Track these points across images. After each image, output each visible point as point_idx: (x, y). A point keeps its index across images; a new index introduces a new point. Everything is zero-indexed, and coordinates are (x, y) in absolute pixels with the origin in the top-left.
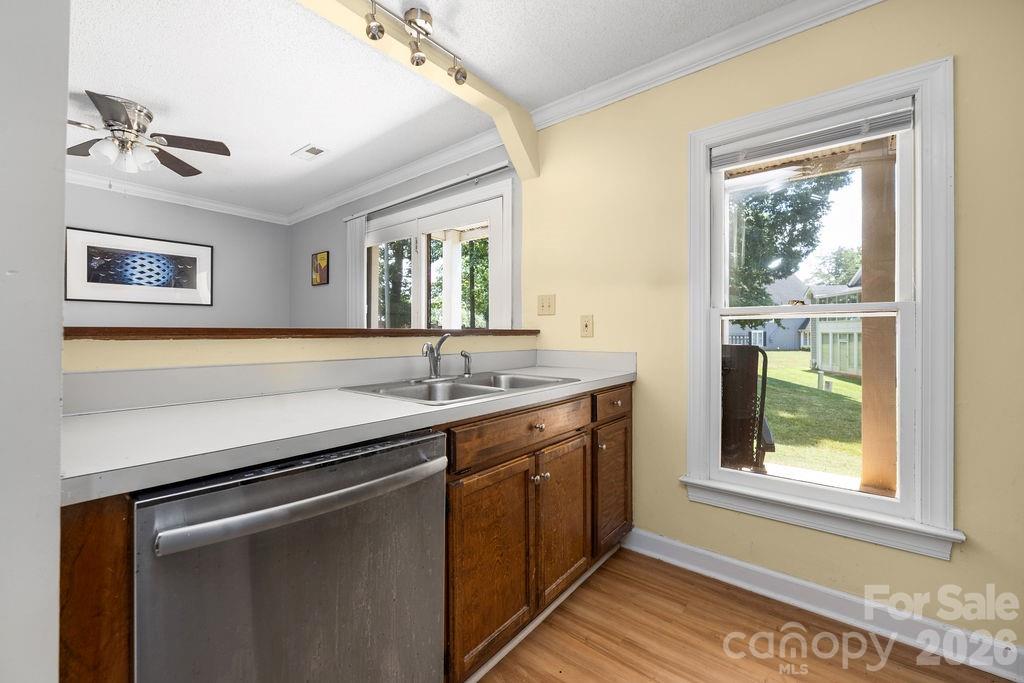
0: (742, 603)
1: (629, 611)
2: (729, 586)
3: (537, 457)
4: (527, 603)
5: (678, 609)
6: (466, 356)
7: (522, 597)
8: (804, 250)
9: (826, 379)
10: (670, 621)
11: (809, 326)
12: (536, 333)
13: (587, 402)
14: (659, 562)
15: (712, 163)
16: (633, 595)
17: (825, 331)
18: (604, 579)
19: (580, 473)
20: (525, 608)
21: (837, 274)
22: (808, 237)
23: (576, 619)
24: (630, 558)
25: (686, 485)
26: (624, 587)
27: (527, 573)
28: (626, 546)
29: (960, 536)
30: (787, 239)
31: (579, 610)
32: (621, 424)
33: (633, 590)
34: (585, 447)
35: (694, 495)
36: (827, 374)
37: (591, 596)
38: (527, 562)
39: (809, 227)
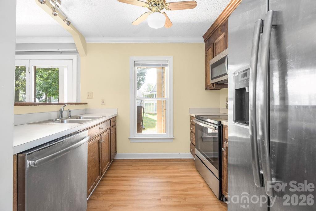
0: (142, 161)
1: (120, 171)
2: (139, 159)
3: (101, 136)
4: (99, 175)
5: (130, 167)
6: (70, 111)
7: (98, 173)
8: (142, 83)
9: (147, 114)
10: (130, 169)
11: (143, 101)
12: (86, 104)
13: (109, 121)
14: (124, 159)
15: (135, 65)
16: (120, 168)
17: (146, 103)
18: (112, 167)
19: (108, 140)
20: (99, 176)
21: (148, 89)
22: (143, 80)
23: (109, 177)
24: (117, 161)
25: (130, 139)
26: (118, 167)
27: (99, 167)
28: (115, 159)
29: (174, 137)
30: (139, 80)
31: (109, 175)
32: (115, 127)
33: (120, 167)
34: (109, 133)
35: (132, 141)
36: (147, 113)
37: (110, 171)
38: (99, 164)
39: (143, 77)
